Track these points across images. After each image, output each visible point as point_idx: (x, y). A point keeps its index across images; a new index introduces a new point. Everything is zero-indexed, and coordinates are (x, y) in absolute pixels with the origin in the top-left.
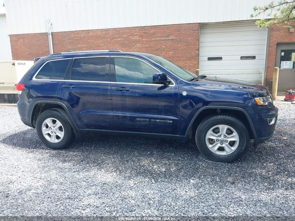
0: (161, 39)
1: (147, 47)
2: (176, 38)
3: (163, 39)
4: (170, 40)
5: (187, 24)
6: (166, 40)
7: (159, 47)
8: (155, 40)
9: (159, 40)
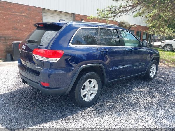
0: (16, 14)
1: (4, 19)
2: (27, 15)
3: (18, 14)
4: (23, 16)
5: (35, 7)
6: (20, 15)
7: (15, 20)
8: (11, 14)
9: (14, 15)
